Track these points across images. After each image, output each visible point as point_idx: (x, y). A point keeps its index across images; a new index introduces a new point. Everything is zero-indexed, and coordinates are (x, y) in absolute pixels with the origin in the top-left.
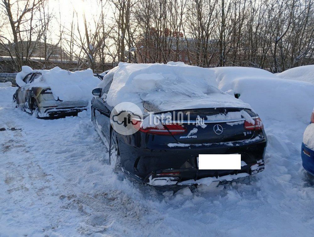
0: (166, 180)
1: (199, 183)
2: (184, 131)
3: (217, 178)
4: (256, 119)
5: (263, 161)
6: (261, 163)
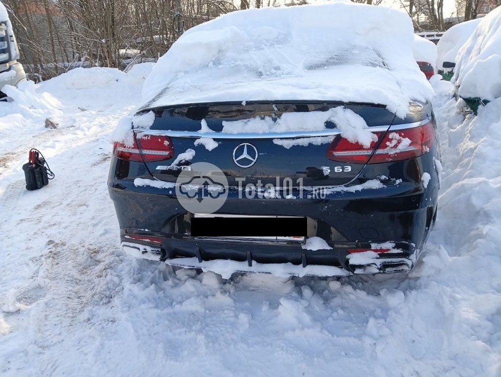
0: (139, 249)
1: (205, 268)
2: (166, 153)
3: (250, 265)
4: (388, 132)
5: (397, 247)
6: (388, 250)
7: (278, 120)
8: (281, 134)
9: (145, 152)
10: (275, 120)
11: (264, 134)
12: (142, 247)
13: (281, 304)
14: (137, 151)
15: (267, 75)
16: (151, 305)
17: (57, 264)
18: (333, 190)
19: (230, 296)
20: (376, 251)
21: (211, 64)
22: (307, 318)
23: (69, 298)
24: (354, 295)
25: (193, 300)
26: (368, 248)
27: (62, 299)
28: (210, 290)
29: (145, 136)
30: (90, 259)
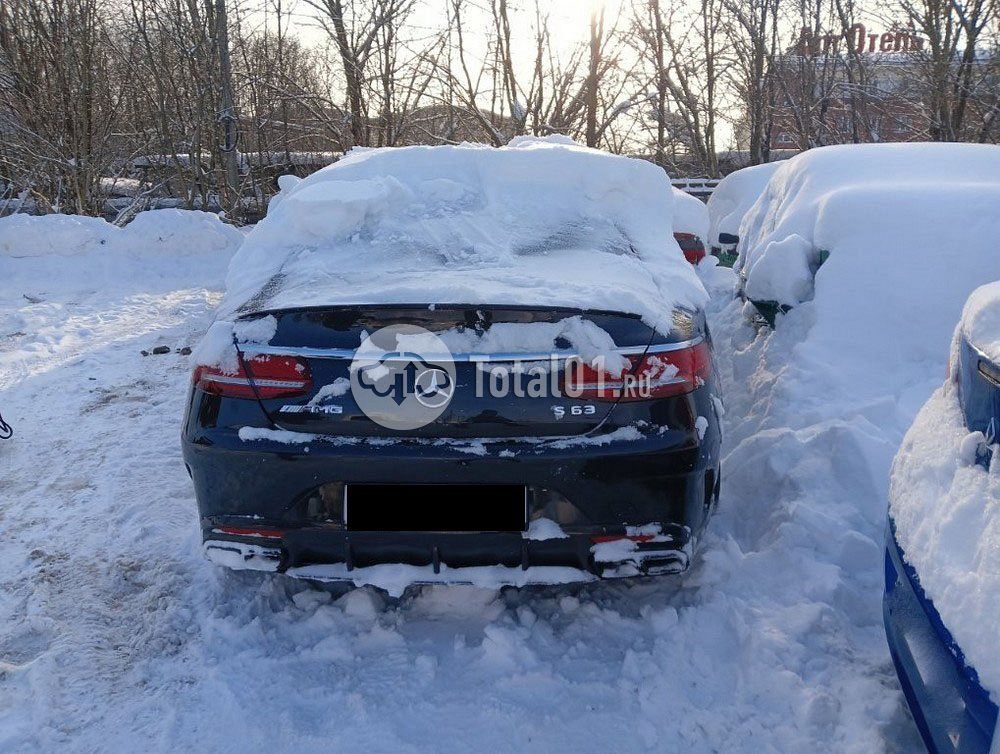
0: (239, 552)
1: (359, 579)
2: (299, 385)
3: (437, 571)
4: (646, 355)
5: (664, 532)
6: (652, 537)
7: (485, 334)
9: (259, 382)
10: (480, 334)
12: (245, 548)
13: (486, 636)
14: (244, 382)
15: (455, 261)
16: (257, 652)
17: (60, 592)
18: (569, 442)
19: (396, 630)
20: (633, 538)
21: (356, 238)
22: (529, 656)
23: (97, 648)
24: (600, 618)
25: (332, 640)
26: (622, 534)
28: (360, 622)
29: (261, 355)
30: (124, 582)
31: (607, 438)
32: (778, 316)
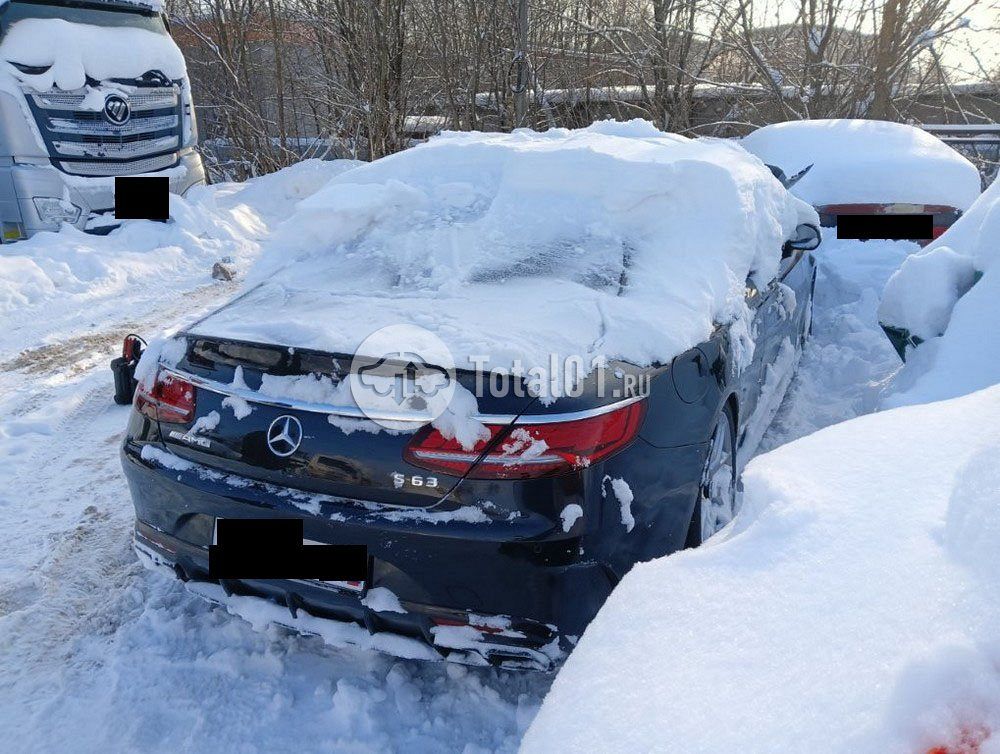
0: (151, 556)
1: (230, 606)
2: (185, 412)
3: (295, 615)
4: (513, 427)
5: (515, 628)
6: (499, 630)
7: (340, 385)
8: (340, 408)
10: (335, 383)
11: (315, 404)
12: (154, 555)
13: (338, 689)
15: (405, 284)
16: (162, 651)
17: (80, 551)
18: (405, 514)
20: (478, 628)
21: (341, 248)
22: (369, 724)
23: (62, 613)
24: (478, 694)
26: (465, 623)
27: (51, 615)
29: (169, 377)
30: (128, 551)
31: (446, 517)
32: (908, 348)
